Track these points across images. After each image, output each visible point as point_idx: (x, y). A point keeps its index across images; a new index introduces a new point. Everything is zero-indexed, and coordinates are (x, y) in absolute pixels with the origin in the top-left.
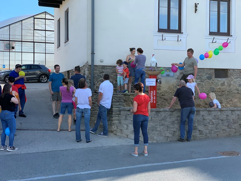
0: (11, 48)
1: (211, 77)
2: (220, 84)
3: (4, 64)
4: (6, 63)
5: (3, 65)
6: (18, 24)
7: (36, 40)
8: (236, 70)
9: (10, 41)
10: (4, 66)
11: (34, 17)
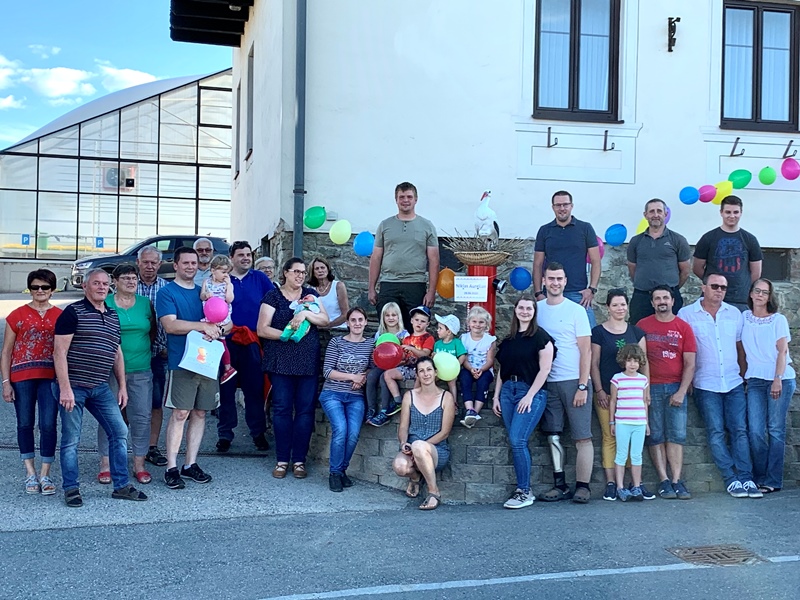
0: (123, 186)
3: (101, 236)
4: (108, 232)
5: (98, 239)
6: (147, 106)
7: (203, 158)
9: (119, 160)
10: (100, 242)
11: (199, 86)
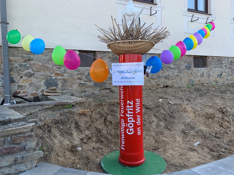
1: (190, 66)
2: (199, 75)
8: (215, 58)
